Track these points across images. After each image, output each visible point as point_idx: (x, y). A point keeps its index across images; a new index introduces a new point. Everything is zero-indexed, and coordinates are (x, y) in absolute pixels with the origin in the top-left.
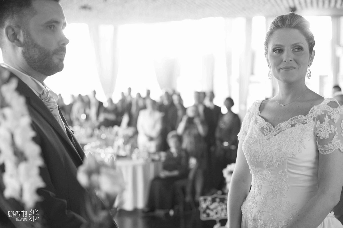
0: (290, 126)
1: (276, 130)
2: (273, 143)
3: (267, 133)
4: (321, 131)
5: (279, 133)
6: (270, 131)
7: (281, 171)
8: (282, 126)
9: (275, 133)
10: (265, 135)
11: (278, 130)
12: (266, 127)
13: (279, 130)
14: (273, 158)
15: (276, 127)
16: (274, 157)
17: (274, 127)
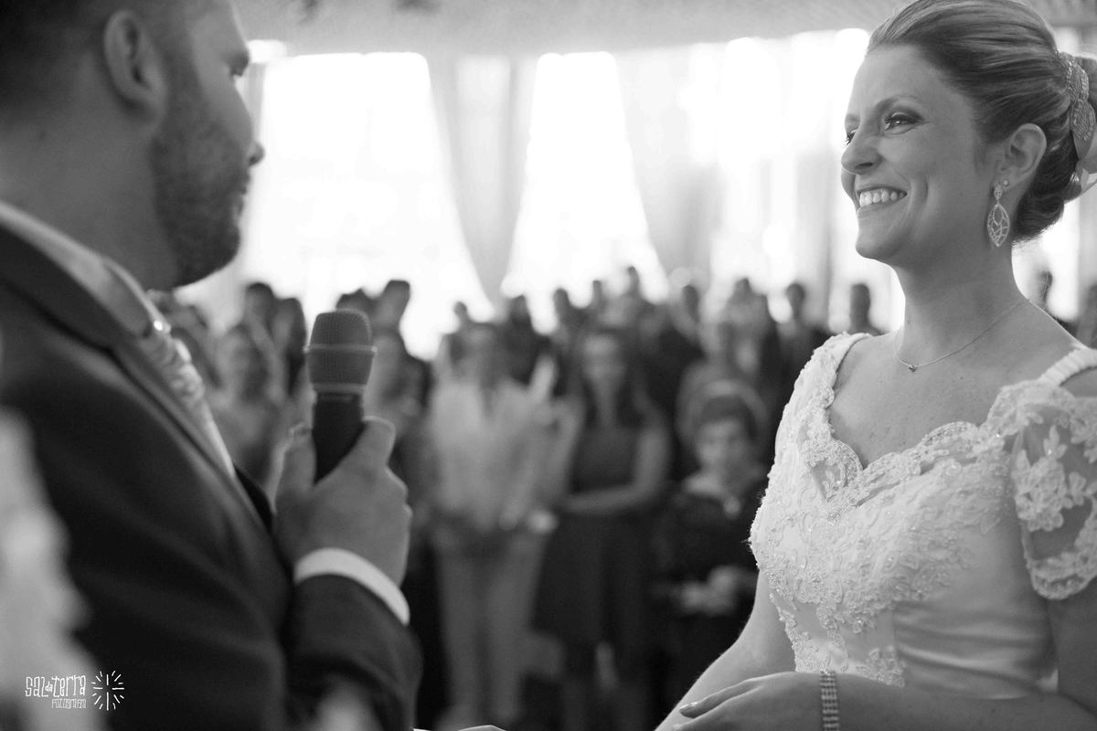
0: (918, 469)
1: (868, 480)
2: (849, 534)
3: (836, 489)
4: (1028, 496)
5: (874, 493)
6: (846, 484)
7: (876, 650)
8: (890, 467)
9: (864, 493)
10: (828, 496)
11: (874, 481)
12: (836, 465)
13: (877, 484)
14: (843, 596)
15: (869, 466)
16: (847, 595)
17: (864, 466)
